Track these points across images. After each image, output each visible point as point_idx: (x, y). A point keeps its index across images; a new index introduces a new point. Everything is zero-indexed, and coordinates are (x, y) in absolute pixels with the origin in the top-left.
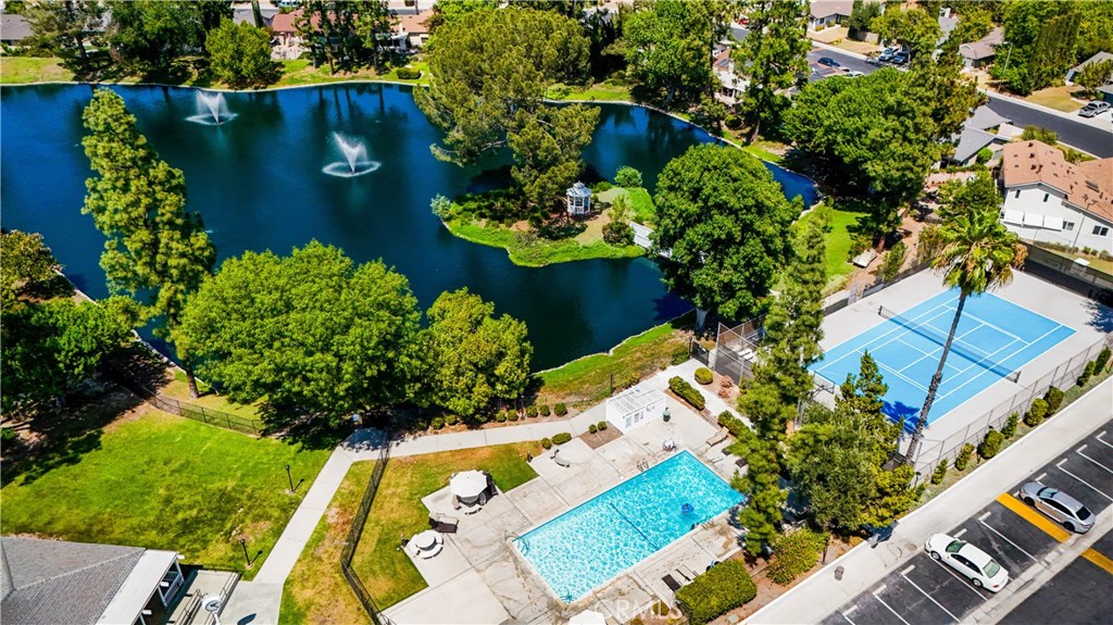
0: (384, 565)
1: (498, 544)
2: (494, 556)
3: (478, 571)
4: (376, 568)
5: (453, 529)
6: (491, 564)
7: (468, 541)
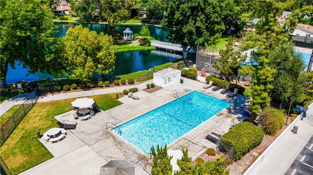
0: (23, 148)
1: (102, 132)
2: (100, 137)
3: (89, 145)
4: (17, 151)
5: (73, 127)
6: (98, 141)
7: (83, 132)
